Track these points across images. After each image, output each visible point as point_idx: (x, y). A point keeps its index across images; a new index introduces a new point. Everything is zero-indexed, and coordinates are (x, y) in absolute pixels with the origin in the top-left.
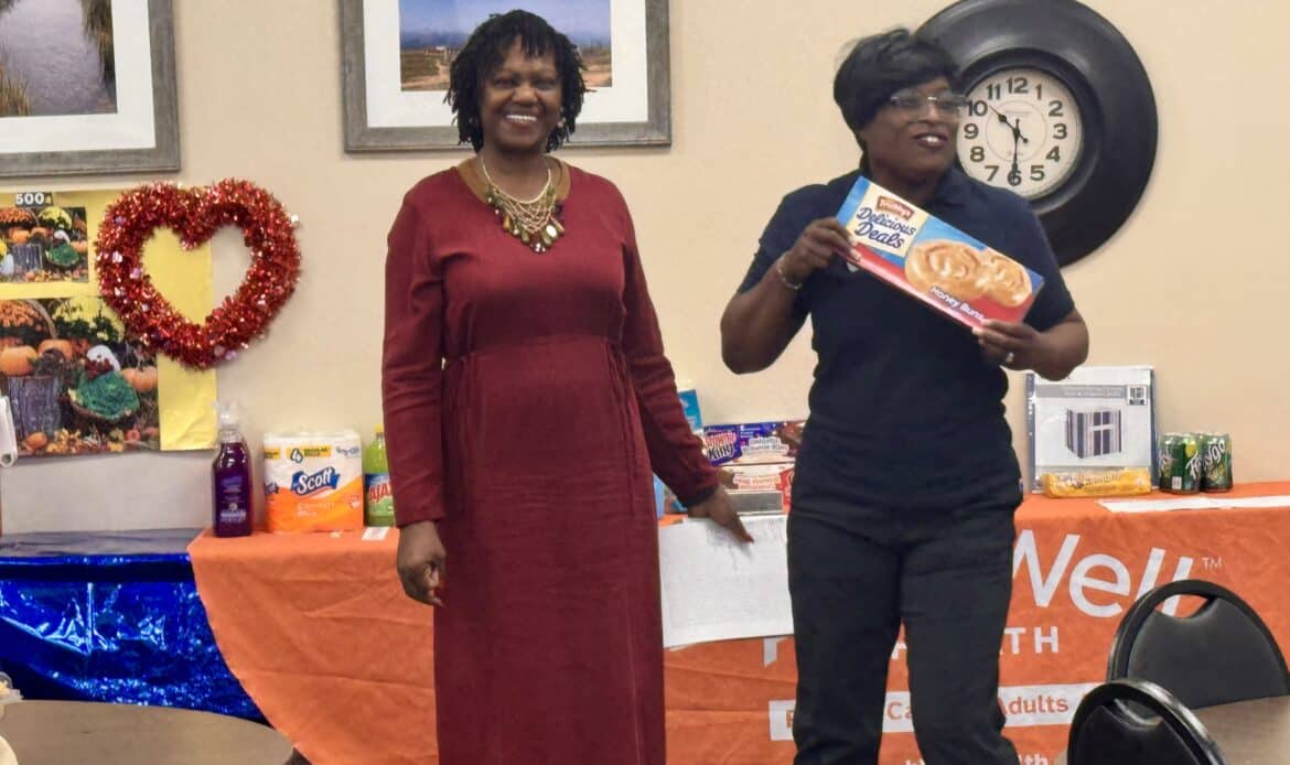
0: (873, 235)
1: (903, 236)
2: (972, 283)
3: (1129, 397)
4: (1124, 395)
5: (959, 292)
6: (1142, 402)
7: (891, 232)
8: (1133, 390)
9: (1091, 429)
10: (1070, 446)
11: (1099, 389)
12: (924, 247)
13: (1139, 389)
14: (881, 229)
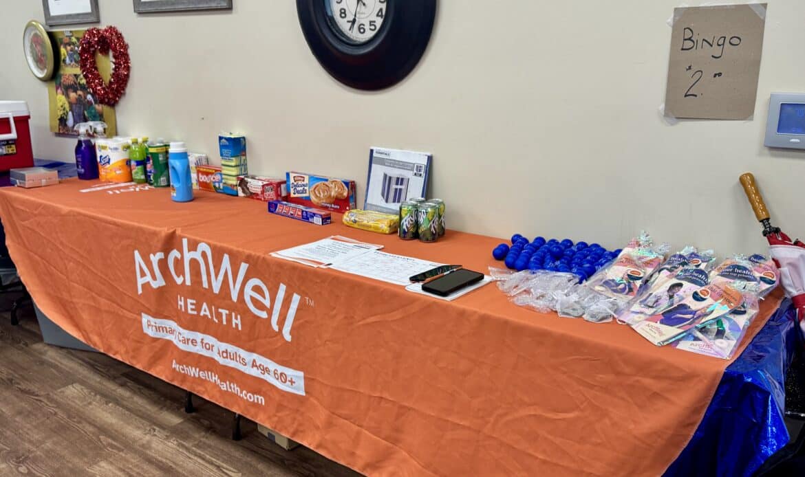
0: (298, 192)
1: (305, 188)
2: (330, 196)
3: (415, 171)
4: (412, 170)
5: (328, 201)
6: (421, 175)
7: (302, 188)
8: (417, 167)
9: (394, 186)
10: (383, 195)
11: (401, 163)
12: (312, 189)
13: (421, 167)
14: (299, 189)
